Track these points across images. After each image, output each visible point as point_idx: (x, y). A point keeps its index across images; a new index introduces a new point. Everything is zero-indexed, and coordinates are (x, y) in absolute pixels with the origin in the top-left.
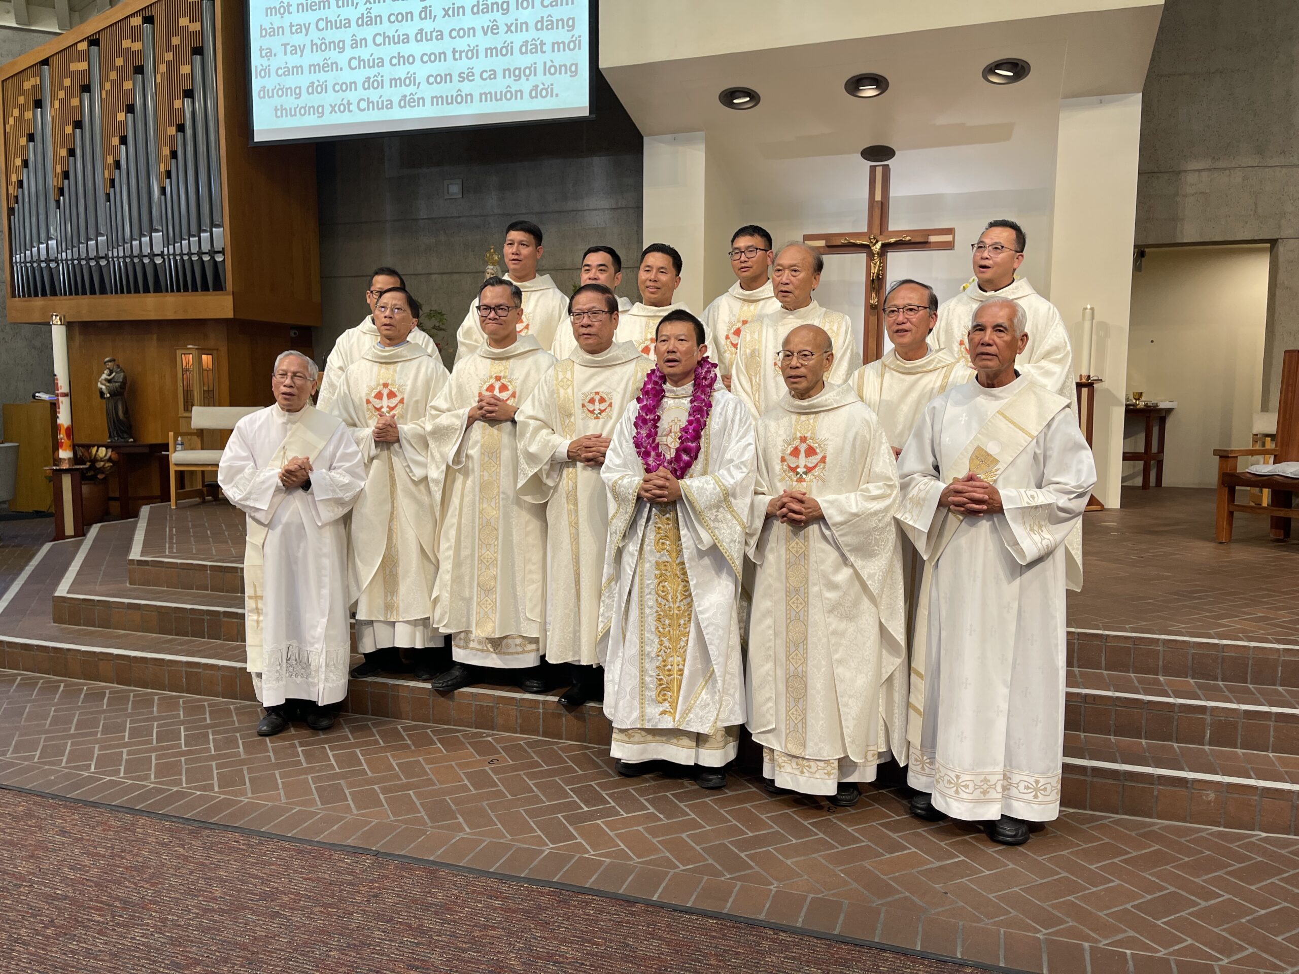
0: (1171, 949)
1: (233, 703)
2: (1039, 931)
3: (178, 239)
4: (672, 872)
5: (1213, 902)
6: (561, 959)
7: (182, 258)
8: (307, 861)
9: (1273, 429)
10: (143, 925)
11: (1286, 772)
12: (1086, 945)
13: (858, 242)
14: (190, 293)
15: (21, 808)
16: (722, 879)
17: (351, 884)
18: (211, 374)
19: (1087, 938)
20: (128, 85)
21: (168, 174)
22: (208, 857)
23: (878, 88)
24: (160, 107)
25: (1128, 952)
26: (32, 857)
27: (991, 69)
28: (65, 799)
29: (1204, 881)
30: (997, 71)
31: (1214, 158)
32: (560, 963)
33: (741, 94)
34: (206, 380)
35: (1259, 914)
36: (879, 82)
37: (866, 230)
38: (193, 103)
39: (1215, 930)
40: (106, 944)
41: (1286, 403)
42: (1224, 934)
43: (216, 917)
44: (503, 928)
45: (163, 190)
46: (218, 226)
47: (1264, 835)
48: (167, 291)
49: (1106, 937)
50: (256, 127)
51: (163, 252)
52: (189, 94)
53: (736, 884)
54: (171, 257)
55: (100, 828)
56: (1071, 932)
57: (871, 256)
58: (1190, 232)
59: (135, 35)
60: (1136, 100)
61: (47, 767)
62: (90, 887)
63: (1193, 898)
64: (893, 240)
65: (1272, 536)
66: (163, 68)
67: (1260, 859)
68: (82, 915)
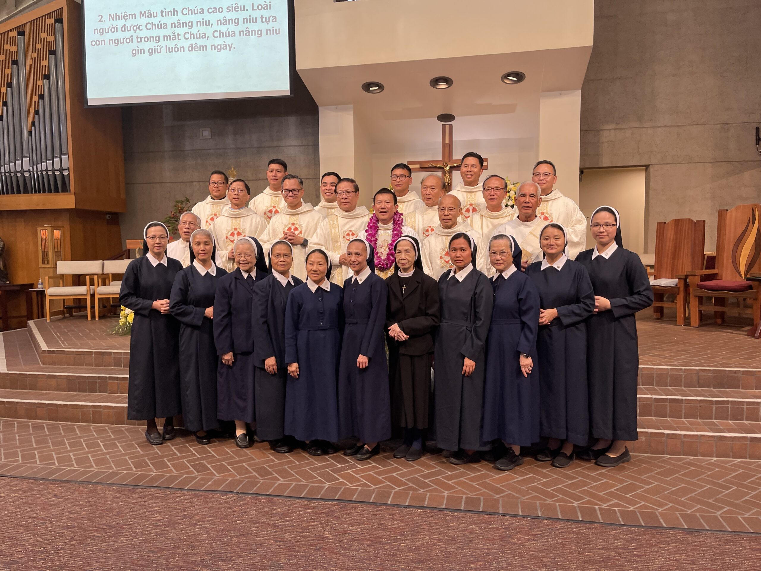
0: (635, 507)
1: (123, 427)
2: (574, 503)
3: (39, 162)
4: (393, 491)
5: (650, 486)
6: (351, 532)
7: (42, 173)
8: (201, 500)
9: (653, 263)
10: (124, 536)
11: (677, 426)
12: (597, 507)
13: (437, 166)
14: (47, 194)
15: (25, 487)
16: (419, 492)
17: (229, 508)
18: (59, 241)
19: (597, 505)
20: (8, 71)
21: (34, 124)
22: (145, 502)
23: (447, 84)
24: (28, 83)
25: (616, 509)
26: (45, 509)
27: (506, 76)
28: (48, 480)
29: (645, 477)
30: (508, 77)
31: (617, 123)
32: (351, 534)
33: (374, 86)
34: (56, 246)
35: (672, 490)
36: (447, 81)
37: (441, 159)
38: (49, 83)
39: (654, 497)
40: (108, 546)
41: (659, 249)
42: (658, 499)
43: (163, 528)
44: (317, 522)
45: (30, 133)
46: (65, 154)
47: (669, 456)
48: (32, 193)
49: (605, 503)
50: (89, 97)
51: (29, 170)
52: (47, 77)
53: (427, 494)
54: (35, 172)
55: (76, 493)
56: (588, 502)
57: (444, 173)
58: (606, 162)
59: (13, 41)
60: (578, 93)
61: (29, 465)
62: (86, 521)
63: (641, 485)
64: (455, 165)
65: (655, 317)
66: (30, 62)
67: (669, 467)
68: (87, 534)
